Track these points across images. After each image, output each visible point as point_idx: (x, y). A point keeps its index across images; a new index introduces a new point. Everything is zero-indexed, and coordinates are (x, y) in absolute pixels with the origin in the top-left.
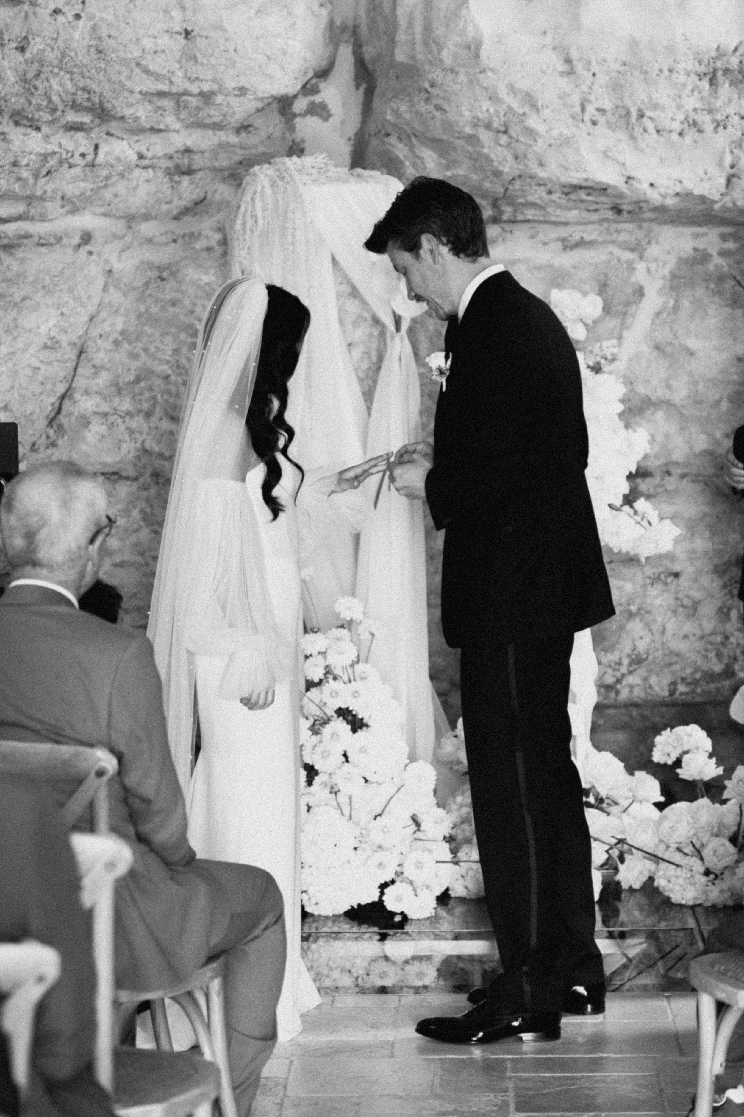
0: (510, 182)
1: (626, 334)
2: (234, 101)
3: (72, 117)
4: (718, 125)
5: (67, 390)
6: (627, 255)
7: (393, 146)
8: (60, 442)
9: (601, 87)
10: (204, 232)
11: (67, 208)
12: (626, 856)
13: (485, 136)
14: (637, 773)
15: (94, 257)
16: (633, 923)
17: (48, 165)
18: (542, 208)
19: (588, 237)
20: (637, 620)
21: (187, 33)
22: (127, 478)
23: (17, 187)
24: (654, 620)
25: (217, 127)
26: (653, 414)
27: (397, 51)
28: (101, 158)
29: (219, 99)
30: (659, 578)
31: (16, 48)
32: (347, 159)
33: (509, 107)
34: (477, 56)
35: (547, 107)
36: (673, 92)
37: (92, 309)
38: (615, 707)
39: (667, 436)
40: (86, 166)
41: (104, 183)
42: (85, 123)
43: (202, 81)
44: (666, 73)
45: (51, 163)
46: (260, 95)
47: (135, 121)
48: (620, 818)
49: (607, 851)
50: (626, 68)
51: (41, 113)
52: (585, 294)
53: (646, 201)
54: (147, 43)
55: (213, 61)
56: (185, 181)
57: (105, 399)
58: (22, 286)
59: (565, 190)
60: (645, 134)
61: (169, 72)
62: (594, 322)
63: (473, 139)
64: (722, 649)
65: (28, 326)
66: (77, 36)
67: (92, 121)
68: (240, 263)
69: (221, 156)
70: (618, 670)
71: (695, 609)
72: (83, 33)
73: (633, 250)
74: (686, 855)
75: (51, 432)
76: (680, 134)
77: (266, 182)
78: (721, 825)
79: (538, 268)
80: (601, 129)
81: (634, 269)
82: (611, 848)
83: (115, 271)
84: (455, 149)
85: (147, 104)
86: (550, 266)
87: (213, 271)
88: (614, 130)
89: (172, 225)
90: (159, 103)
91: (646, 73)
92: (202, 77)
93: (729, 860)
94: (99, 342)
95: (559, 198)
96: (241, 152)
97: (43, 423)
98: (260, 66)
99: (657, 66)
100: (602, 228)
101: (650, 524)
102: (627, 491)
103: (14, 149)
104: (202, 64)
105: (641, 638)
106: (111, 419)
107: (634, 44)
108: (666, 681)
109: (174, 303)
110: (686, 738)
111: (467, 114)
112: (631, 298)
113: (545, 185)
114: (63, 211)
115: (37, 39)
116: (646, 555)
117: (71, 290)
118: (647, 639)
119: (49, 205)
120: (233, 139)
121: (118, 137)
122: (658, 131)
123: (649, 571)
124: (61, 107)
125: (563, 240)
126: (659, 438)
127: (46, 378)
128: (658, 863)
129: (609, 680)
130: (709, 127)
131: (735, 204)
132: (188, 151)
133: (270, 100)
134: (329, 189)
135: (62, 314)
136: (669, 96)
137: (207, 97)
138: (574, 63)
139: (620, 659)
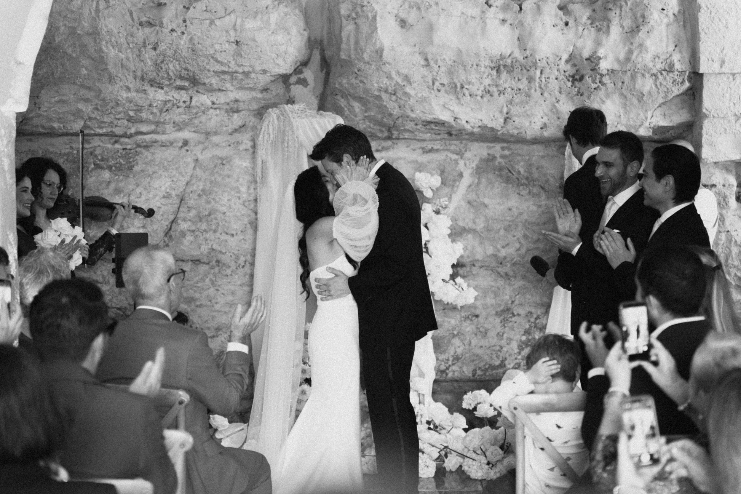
0: (397, 119)
1: (454, 196)
2: (260, 77)
3: (179, 83)
4: (500, 93)
5: (175, 219)
6: (455, 157)
7: (339, 100)
8: (170, 244)
9: (442, 73)
10: (244, 141)
11: (176, 128)
12: (448, 455)
13: (384, 96)
14: (455, 414)
15: (189, 152)
16: (451, 488)
17: (167, 106)
18: (412, 132)
19: (435, 147)
20: (457, 338)
21: (237, 42)
22: (204, 263)
23: (151, 117)
24: (466, 339)
25: (251, 89)
26: (467, 236)
27: (341, 53)
28: (193, 103)
29: (253, 75)
30: (468, 317)
31: (152, 48)
32: (316, 107)
33: (397, 82)
34: (381, 56)
35: (416, 82)
36: (478, 76)
37: (187, 178)
38: (445, 381)
39: (473, 247)
40: (186, 107)
41: (194, 116)
42: (186, 86)
43: (244, 66)
44: (475, 66)
45: (169, 105)
46: (273, 74)
47: (210, 86)
48: (446, 436)
49: (439, 452)
50: (455, 64)
51: (164, 81)
52: (432, 175)
53: (464, 130)
54: (217, 47)
55: (250, 56)
56: (236, 115)
57: (193, 223)
58: (153, 166)
59: (424, 123)
60: (464, 97)
61: (228, 61)
62: (437, 189)
63: (378, 98)
64: (499, 353)
65: (155, 186)
66: (182, 42)
67: (189, 85)
68: (261, 156)
69: (254, 104)
70: (447, 363)
71: (486, 333)
72: (185, 41)
73: (457, 154)
74: (478, 454)
75: (166, 239)
76: (482, 97)
77: (275, 117)
78: (496, 440)
79: (411, 162)
80: (442, 94)
81: (458, 164)
82: (441, 451)
83: (199, 160)
84: (370, 103)
85: (216, 77)
86: (417, 161)
87: (248, 161)
88: (448, 94)
89: (229, 138)
90: (223, 77)
91: (465, 66)
92: (244, 64)
93: (499, 457)
94: (191, 195)
95: (421, 128)
96: (263, 102)
97: (162, 234)
98: (273, 59)
99: (470, 63)
100: (442, 143)
101: (463, 289)
102: (451, 273)
103: (150, 98)
104: (245, 58)
105: (459, 347)
106: (197, 233)
107: (460, 52)
108: (471, 368)
109: (228, 176)
110: (479, 397)
111: (375, 85)
112: (456, 178)
113: (414, 121)
114: (174, 129)
115: (162, 44)
116: (461, 305)
117: (177, 169)
118: (462, 348)
119: (167, 126)
120: (259, 95)
121: (202, 93)
122: (470, 95)
123: (463, 314)
124: (174, 77)
125: (423, 148)
126: (469, 247)
127: (164, 213)
128: (464, 458)
129: (443, 367)
130: (496, 94)
131: (508, 132)
132: (237, 101)
133: (278, 77)
134: (305, 121)
135: (173, 181)
136: (476, 78)
137: (246, 74)
138: (430, 61)
139: (448, 358)
